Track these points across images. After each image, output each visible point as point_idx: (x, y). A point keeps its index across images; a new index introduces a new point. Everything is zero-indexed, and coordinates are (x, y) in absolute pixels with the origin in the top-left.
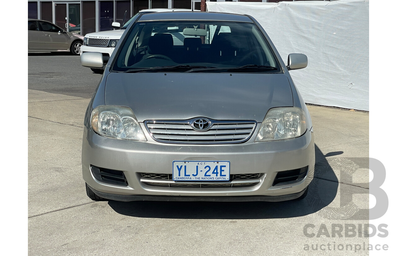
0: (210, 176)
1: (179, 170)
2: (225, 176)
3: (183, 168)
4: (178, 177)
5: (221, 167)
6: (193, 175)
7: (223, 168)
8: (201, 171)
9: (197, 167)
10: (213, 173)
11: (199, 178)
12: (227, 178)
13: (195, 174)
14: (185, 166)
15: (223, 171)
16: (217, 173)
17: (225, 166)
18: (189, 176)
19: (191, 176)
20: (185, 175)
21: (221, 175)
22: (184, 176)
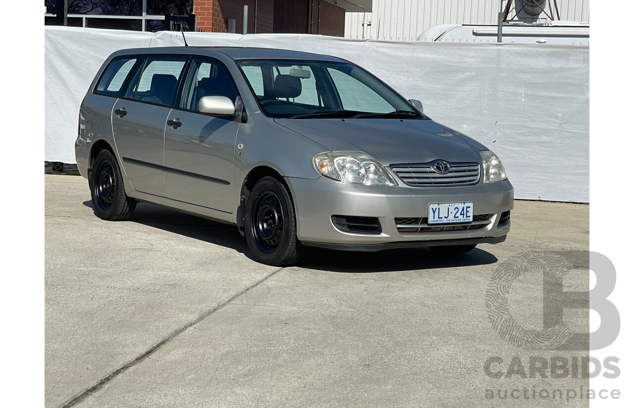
0: (458, 217)
1: (434, 212)
2: (469, 217)
3: (437, 210)
4: (433, 220)
5: (467, 207)
6: (445, 217)
7: (468, 209)
8: (452, 213)
9: (448, 208)
10: (461, 214)
11: (449, 220)
12: (471, 219)
13: (447, 216)
14: (439, 208)
15: (468, 212)
16: (463, 214)
17: (469, 207)
18: (442, 218)
19: (444, 219)
20: (439, 218)
21: (467, 217)
22: (437, 219)
